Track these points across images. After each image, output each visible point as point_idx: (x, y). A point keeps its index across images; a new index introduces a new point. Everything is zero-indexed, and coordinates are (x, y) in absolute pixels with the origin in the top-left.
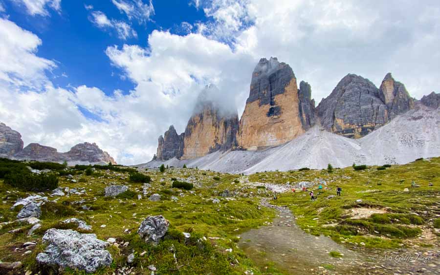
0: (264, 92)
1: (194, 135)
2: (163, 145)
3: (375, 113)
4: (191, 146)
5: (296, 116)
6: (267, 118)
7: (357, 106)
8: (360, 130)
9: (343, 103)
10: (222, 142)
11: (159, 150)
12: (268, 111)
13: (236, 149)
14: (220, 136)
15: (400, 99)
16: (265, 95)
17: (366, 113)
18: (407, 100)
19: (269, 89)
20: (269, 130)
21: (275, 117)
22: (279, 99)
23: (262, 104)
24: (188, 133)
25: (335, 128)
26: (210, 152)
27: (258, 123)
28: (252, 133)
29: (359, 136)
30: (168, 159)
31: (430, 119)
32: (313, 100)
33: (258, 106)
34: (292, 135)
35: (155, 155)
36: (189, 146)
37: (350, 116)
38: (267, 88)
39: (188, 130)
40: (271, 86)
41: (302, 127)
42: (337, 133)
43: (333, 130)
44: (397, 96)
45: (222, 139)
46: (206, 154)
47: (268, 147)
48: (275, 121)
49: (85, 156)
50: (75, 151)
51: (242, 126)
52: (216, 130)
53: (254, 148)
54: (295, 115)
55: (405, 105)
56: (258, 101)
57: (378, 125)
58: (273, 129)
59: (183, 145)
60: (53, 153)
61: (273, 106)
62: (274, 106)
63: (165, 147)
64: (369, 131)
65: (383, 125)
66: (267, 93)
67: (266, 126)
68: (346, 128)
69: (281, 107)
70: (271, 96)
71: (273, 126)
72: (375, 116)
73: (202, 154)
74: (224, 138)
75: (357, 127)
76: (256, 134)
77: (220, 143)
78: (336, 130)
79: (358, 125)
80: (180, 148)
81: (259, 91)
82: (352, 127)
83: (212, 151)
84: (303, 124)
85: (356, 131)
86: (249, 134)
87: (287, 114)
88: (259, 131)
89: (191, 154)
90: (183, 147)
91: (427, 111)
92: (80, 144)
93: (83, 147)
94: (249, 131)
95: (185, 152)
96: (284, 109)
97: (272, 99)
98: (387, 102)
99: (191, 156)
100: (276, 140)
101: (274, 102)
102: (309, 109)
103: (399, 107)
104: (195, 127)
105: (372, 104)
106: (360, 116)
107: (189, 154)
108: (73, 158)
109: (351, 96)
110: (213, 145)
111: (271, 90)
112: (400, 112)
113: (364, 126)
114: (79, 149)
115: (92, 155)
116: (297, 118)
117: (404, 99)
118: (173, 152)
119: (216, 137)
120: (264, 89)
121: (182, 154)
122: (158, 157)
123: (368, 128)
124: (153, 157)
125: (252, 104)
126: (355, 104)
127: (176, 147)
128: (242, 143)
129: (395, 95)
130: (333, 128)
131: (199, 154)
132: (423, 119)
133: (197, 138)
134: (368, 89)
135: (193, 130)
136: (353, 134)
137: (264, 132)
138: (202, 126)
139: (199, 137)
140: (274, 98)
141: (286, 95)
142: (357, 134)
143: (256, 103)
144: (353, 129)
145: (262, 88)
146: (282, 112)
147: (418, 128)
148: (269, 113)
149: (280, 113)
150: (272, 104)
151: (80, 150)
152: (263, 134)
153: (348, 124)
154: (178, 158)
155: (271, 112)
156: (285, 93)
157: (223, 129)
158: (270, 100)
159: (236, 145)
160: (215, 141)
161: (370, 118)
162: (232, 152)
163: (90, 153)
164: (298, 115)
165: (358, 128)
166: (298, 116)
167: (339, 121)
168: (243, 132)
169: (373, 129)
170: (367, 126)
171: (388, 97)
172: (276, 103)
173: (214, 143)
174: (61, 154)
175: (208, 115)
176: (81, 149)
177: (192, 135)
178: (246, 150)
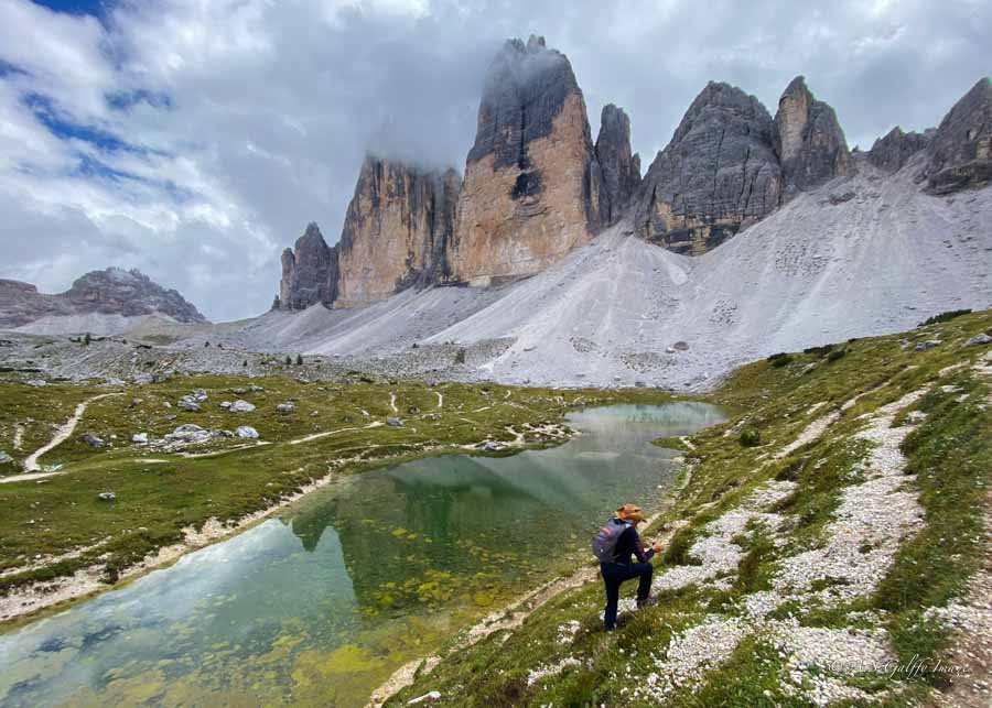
0: (505, 132)
1: (360, 247)
2: (292, 273)
3: (747, 186)
4: (353, 274)
5: (575, 197)
6: (511, 201)
7: (710, 167)
8: (707, 232)
9: (678, 161)
10: (424, 265)
11: (285, 285)
12: (513, 182)
13: (445, 284)
14: (418, 250)
15: (814, 147)
16: (509, 141)
17: (726, 186)
18: (831, 150)
19: (519, 123)
20: (517, 234)
21: (529, 199)
22: (539, 151)
23: (501, 165)
24: (347, 243)
25: (651, 227)
26: (398, 291)
27: (491, 216)
28: (480, 243)
29: (703, 248)
30: (304, 308)
31: (870, 200)
32: (637, 156)
33: (491, 170)
34: (564, 247)
35: (277, 297)
36: (350, 275)
37: (690, 195)
38: (513, 123)
39: (347, 233)
40: (523, 116)
41: (587, 226)
42: (655, 240)
43: (648, 234)
44: (809, 139)
45: (424, 257)
46: (389, 294)
47: (513, 277)
48: (530, 212)
49: (112, 300)
50: (85, 290)
51: (459, 222)
52: (409, 235)
53: (484, 281)
54: (573, 194)
55: (825, 164)
56: (492, 156)
57: (750, 217)
58: (525, 231)
59: (338, 272)
60: (28, 297)
61: (524, 171)
62: (528, 171)
63: (297, 278)
64: (726, 235)
65: (760, 219)
66: (511, 135)
67: (510, 224)
68: (675, 228)
69: (542, 172)
70: (522, 144)
71: (525, 225)
72: (744, 195)
73: (380, 294)
74: (428, 256)
75: (701, 224)
76: (489, 245)
77: (420, 268)
78: (653, 233)
79: (704, 220)
80: (329, 280)
81: (496, 130)
82: (690, 226)
83: (401, 286)
84: (588, 219)
85: (698, 235)
86: (474, 245)
87: (557, 191)
88: (495, 237)
89: (356, 295)
90: (337, 276)
91: (872, 179)
92: (94, 272)
93: (104, 280)
94: (473, 237)
95: (341, 290)
96: (547, 178)
97: (523, 152)
98: (785, 157)
99: (356, 299)
100: (532, 260)
101: (527, 160)
102: (616, 179)
103: (808, 169)
104: (360, 226)
105: (745, 163)
106: (711, 195)
107: (353, 295)
108: (80, 307)
109: (701, 141)
110: (403, 272)
111: (523, 127)
112: (809, 183)
113: (718, 221)
114: (93, 284)
115: (127, 299)
116: (576, 201)
117: (826, 149)
118: (315, 290)
119: (410, 253)
120: (507, 126)
121: (334, 294)
122: (284, 302)
123: (725, 226)
124: (272, 303)
125: (479, 165)
126: (705, 162)
127: (321, 277)
128: (458, 267)
129: (805, 138)
130: (647, 226)
131: (373, 295)
132: (853, 200)
133: (366, 255)
134: (750, 122)
135: (357, 233)
136: (691, 243)
137: (507, 239)
138: (377, 224)
139: (371, 251)
140: (528, 149)
141: (554, 141)
142: (698, 244)
143: (487, 161)
144: (692, 231)
145: (501, 121)
146: (545, 187)
147: (830, 225)
148: (515, 188)
149: (539, 191)
150: (522, 166)
151: (97, 288)
152: (503, 246)
153: (683, 217)
154: (326, 304)
155: (522, 187)
156: (552, 136)
157: (426, 232)
158: (517, 154)
159: (447, 272)
160: (408, 262)
161: (734, 201)
162: (434, 291)
163: (122, 293)
164: (579, 194)
165: (701, 227)
166: (580, 198)
167: (663, 210)
168: (462, 240)
169: (735, 229)
170: (724, 221)
171: (788, 144)
172: (532, 163)
173: (405, 267)
174: (49, 298)
175: (391, 195)
176: (98, 283)
177: (355, 247)
178: (466, 285)
